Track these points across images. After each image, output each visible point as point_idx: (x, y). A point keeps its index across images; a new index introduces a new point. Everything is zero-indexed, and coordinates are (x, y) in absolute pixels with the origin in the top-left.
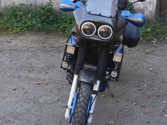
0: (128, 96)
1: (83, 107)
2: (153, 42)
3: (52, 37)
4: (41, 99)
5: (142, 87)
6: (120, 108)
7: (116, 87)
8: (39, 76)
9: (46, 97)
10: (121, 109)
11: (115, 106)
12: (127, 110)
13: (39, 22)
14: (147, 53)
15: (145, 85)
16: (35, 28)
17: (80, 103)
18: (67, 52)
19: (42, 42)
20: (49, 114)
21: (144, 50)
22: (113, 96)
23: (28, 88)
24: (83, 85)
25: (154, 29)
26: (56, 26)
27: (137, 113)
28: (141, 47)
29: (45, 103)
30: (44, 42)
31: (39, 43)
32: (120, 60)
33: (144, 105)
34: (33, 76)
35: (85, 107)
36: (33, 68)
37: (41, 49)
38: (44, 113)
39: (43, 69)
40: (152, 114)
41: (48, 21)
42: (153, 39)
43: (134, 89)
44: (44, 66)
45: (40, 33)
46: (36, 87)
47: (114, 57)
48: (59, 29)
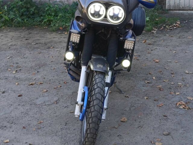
0: (137, 91)
1: (99, 100)
2: (154, 32)
3: (35, 32)
4: (37, 100)
5: (151, 80)
6: (130, 103)
7: (122, 82)
8: (29, 76)
9: (43, 98)
10: (132, 105)
11: (125, 102)
12: (139, 105)
13: (17, 16)
14: (149, 44)
15: (154, 78)
16: (14, 22)
17: (96, 95)
18: (71, 40)
19: (25, 39)
20: (50, 115)
21: (145, 41)
22: (120, 92)
23: (19, 90)
24: (96, 75)
25: (153, 18)
26: (38, 19)
27: (150, 107)
28: (141, 38)
29: (44, 104)
30: (28, 38)
31: (21, 39)
32: (133, 46)
33: (156, 98)
34: (23, 77)
35: (101, 100)
36: (20, 67)
37: (25, 46)
38: (44, 115)
39: (32, 68)
40: (167, 107)
41: (28, 14)
42: (153, 28)
43: (143, 83)
44: (33, 64)
45: (21, 28)
46: (28, 88)
47: (126, 43)
48: (43, 23)
